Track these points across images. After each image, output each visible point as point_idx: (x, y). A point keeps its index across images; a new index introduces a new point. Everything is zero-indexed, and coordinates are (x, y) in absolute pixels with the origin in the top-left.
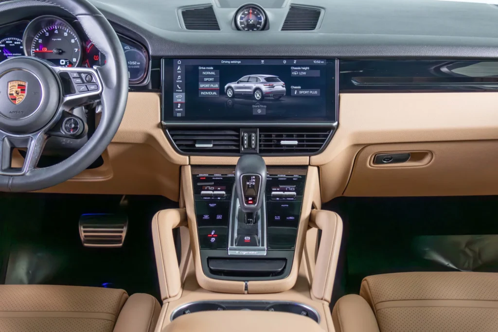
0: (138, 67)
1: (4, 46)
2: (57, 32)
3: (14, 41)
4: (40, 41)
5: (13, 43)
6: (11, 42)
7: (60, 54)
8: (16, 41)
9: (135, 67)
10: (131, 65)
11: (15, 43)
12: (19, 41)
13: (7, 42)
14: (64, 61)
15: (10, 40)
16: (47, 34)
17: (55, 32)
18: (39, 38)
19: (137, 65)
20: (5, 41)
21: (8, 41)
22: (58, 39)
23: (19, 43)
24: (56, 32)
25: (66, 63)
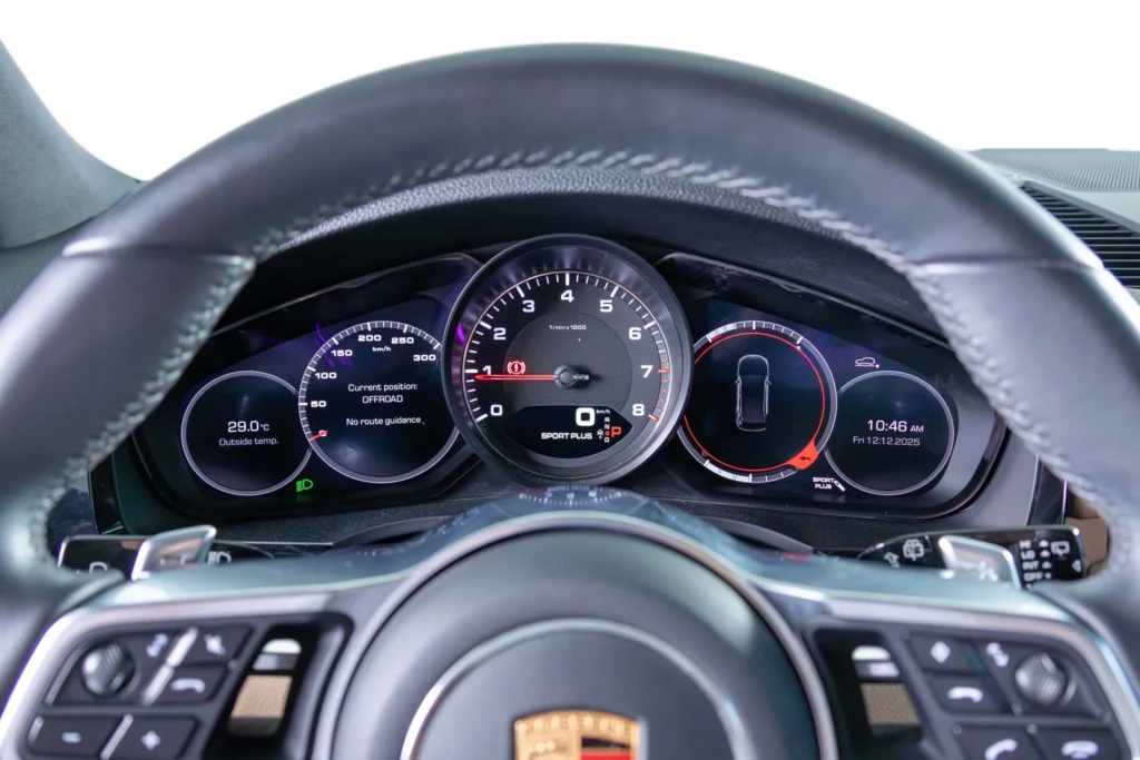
0: (916, 442)
1: (349, 353)
2: (571, 299)
3: (388, 334)
4: (500, 334)
5: (386, 341)
6: (378, 338)
7: (580, 385)
8: (399, 334)
9: (899, 441)
10: (880, 434)
11: (394, 341)
12: (408, 334)
13: (361, 338)
14: (591, 412)
15: (374, 332)
16: (531, 306)
17: (563, 297)
18: (494, 324)
19: (909, 434)
20: (355, 336)
21: (365, 332)
22: (575, 327)
23: (411, 341)
24: (567, 296)
25: (599, 418)
